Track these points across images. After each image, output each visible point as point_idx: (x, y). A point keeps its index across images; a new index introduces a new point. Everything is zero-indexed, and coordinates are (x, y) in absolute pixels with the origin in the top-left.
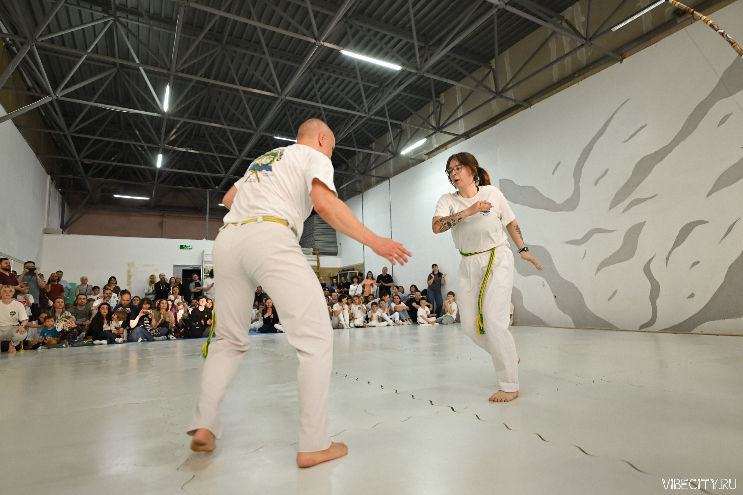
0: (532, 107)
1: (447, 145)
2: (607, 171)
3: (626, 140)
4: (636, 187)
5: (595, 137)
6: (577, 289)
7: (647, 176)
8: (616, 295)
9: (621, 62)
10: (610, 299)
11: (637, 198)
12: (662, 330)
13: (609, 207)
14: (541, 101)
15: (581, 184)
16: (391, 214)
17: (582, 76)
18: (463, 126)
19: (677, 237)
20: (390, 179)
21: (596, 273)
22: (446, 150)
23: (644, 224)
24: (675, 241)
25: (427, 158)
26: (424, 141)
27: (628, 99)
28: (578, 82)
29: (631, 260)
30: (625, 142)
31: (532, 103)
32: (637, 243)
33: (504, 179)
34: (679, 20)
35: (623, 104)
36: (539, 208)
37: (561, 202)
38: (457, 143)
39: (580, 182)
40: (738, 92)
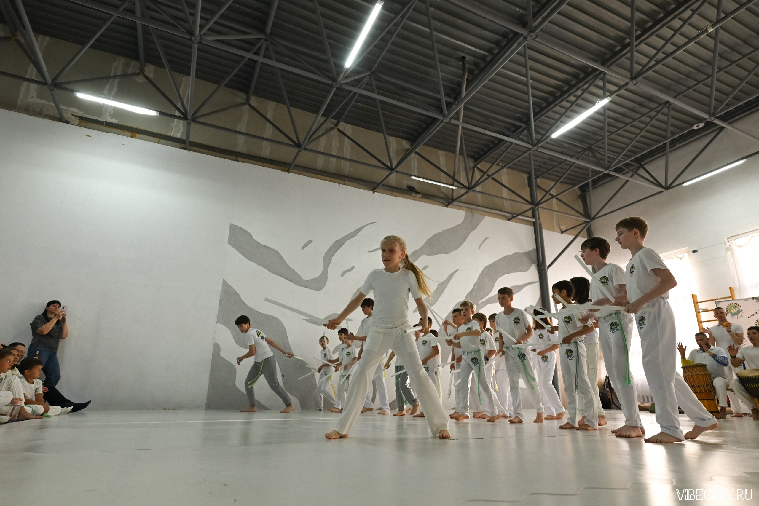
0: (290, 174)
1: (138, 133)
2: (353, 268)
5: (347, 235)
9: (374, 193)
14: (302, 175)
15: (329, 269)
17: (343, 182)
18: (181, 130)
22: (132, 137)
25: (76, 123)
26: (153, 113)
27: (375, 222)
28: (340, 183)
30: (370, 252)
33: (238, 226)
34: (414, 194)
35: (371, 223)
36: (281, 276)
37: (307, 279)
38: (159, 142)
39: (329, 268)
40: (432, 255)
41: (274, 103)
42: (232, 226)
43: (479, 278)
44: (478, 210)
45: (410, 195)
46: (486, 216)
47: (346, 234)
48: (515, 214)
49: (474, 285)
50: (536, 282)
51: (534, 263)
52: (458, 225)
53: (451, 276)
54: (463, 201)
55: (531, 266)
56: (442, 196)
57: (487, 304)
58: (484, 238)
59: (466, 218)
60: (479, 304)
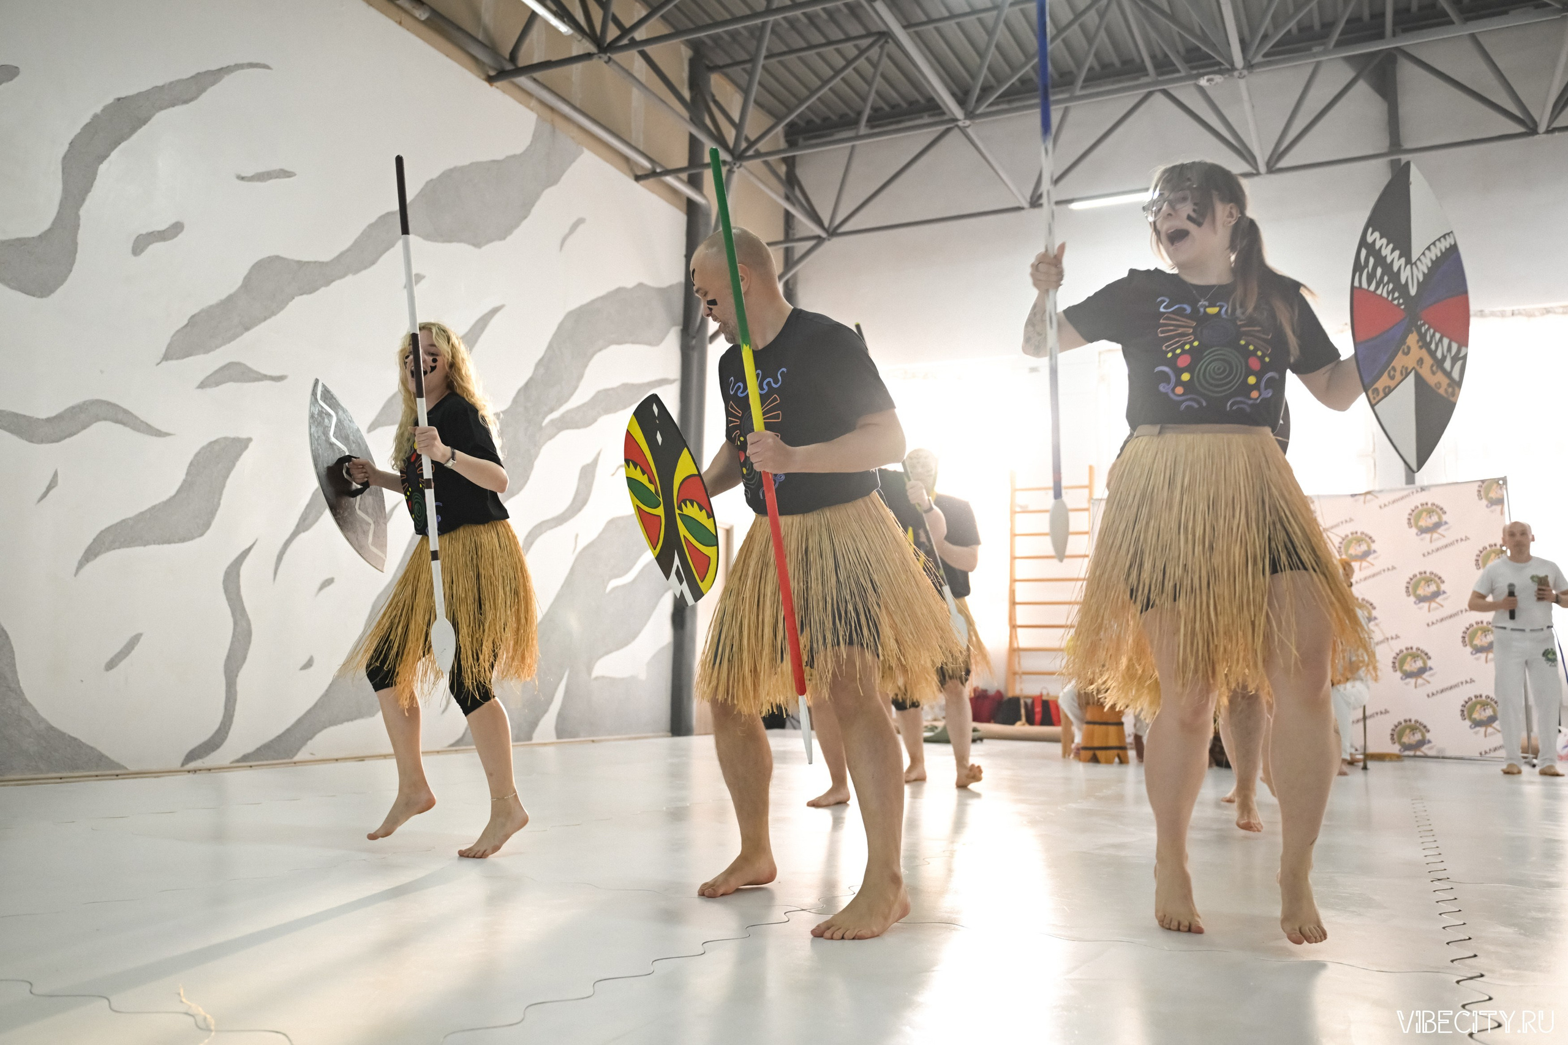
2: (177, 228)
3: (243, 175)
4: (247, 329)
5: (162, 87)
7: (273, 314)
8: (133, 653)
10: (111, 665)
11: (242, 361)
12: (238, 761)
13: (163, 346)
15: (87, 214)
19: (308, 506)
21: (81, 565)
23: (246, 447)
24: (302, 515)
27: (266, 63)
29: (198, 540)
30: (243, 178)
32: (221, 494)
35: (248, 65)
39: (83, 205)
40: (436, 241)
43: (550, 346)
46: (585, 150)
47: (159, 83)
49: (537, 366)
50: (674, 381)
51: (674, 325)
52: (514, 156)
53: (483, 322)
55: (667, 332)
58: (574, 219)
59: (536, 137)
60: (541, 428)
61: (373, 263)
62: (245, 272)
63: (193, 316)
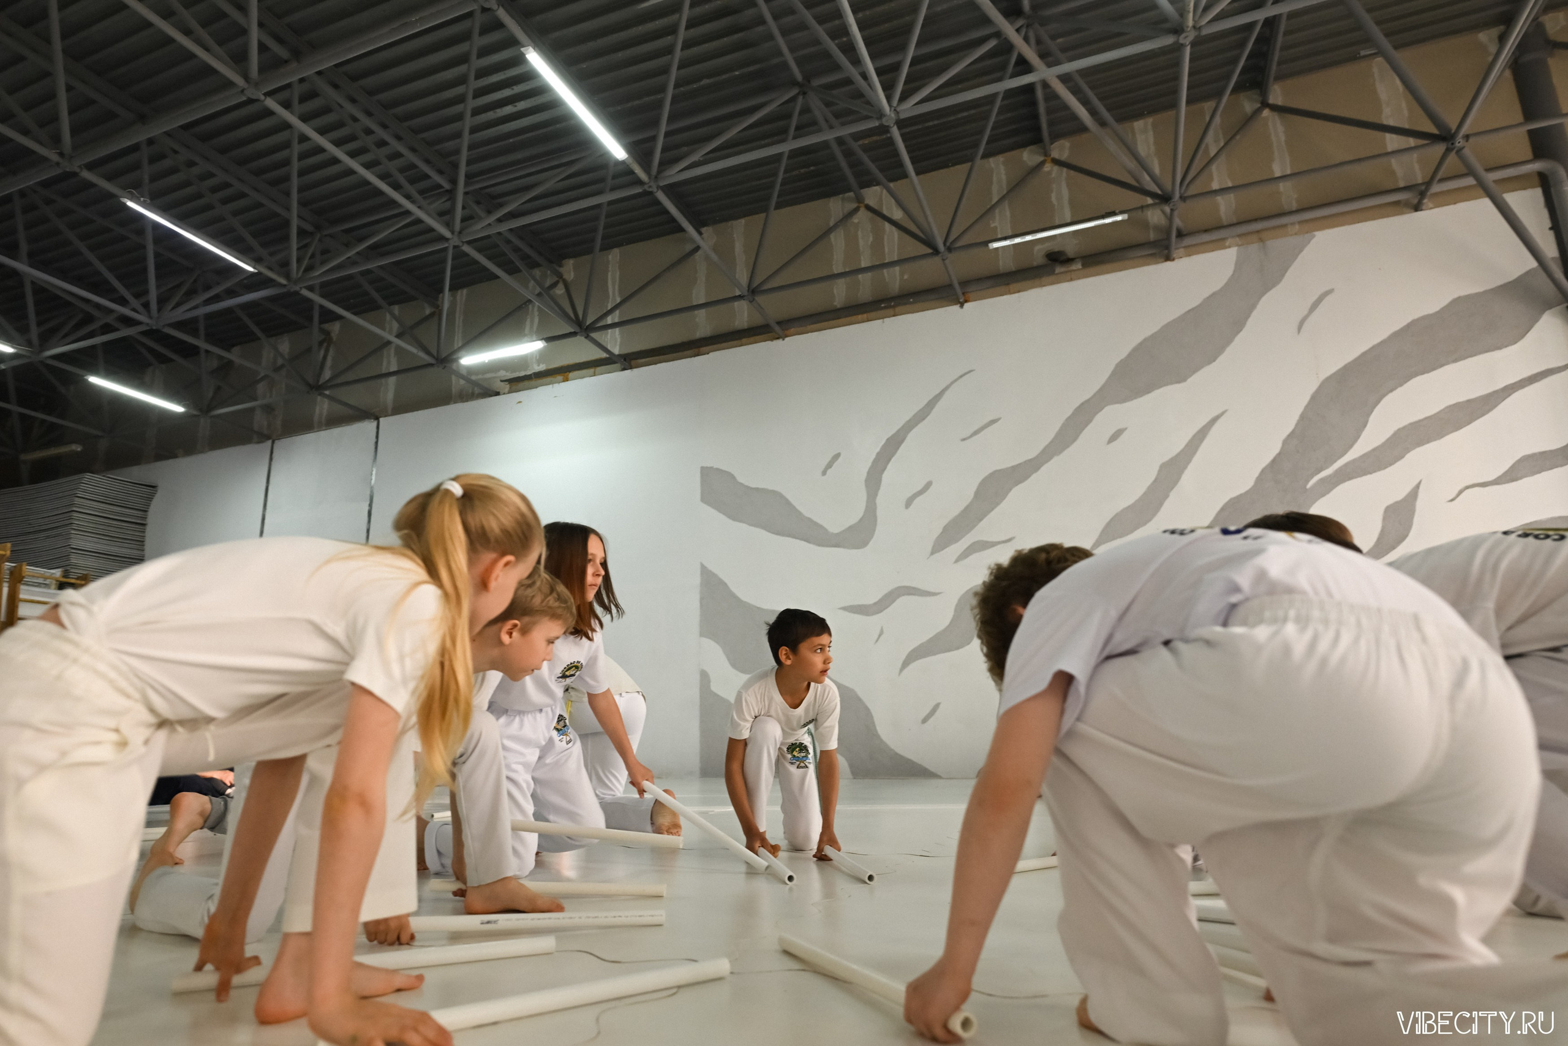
0: (787, 339)
1: (570, 372)
2: (929, 485)
3: (965, 437)
4: (981, 520)
5: (910, 420)
6: (860, 700)
7: (998, 504)
8: (937, 714)
9: (962, 306)
10: (925, 721)
11: (981, 539)
13: (929, 549)
14: (808, 332)
15: (880, 500)
16: (370, 505)
17: (891, 311)
18: (619, 340)
20: (381, 420)
21: (901, 670)
22: (564, 381)
25: (507, 390)
26: (539, 345)
27: (971, 369)
28: (883, 318)
29: (967, 648)
30: (964, 440)
31: (788, 332)
33: (711, 468)
34: (1059, 269)
35: (961, 376)
36: (789, 536)
37: (836, 531)
38: (597, 373)
39: (878, 497)
40: (1135, 398)
41: (743, 221)
42: (702, 468)
43: (1303, 417)
44: (1285, 226)
45: (1052, 273)
46: (1316, 233)
47: (908, 419)
48: (1421, 184)
49: (1285, 442)
51: (1550, 308)
52: (1214, 294)
53: (1201, 435)
54: (1225, 224)
55: (1536, 321)
56: (1152, 236)
57: (1344, 481)
58: (1315, 298)
59: (1239, 265)
60: (1306, 489)
61: (1075, 440)
62: (975, 489)
63: (945, 527)
